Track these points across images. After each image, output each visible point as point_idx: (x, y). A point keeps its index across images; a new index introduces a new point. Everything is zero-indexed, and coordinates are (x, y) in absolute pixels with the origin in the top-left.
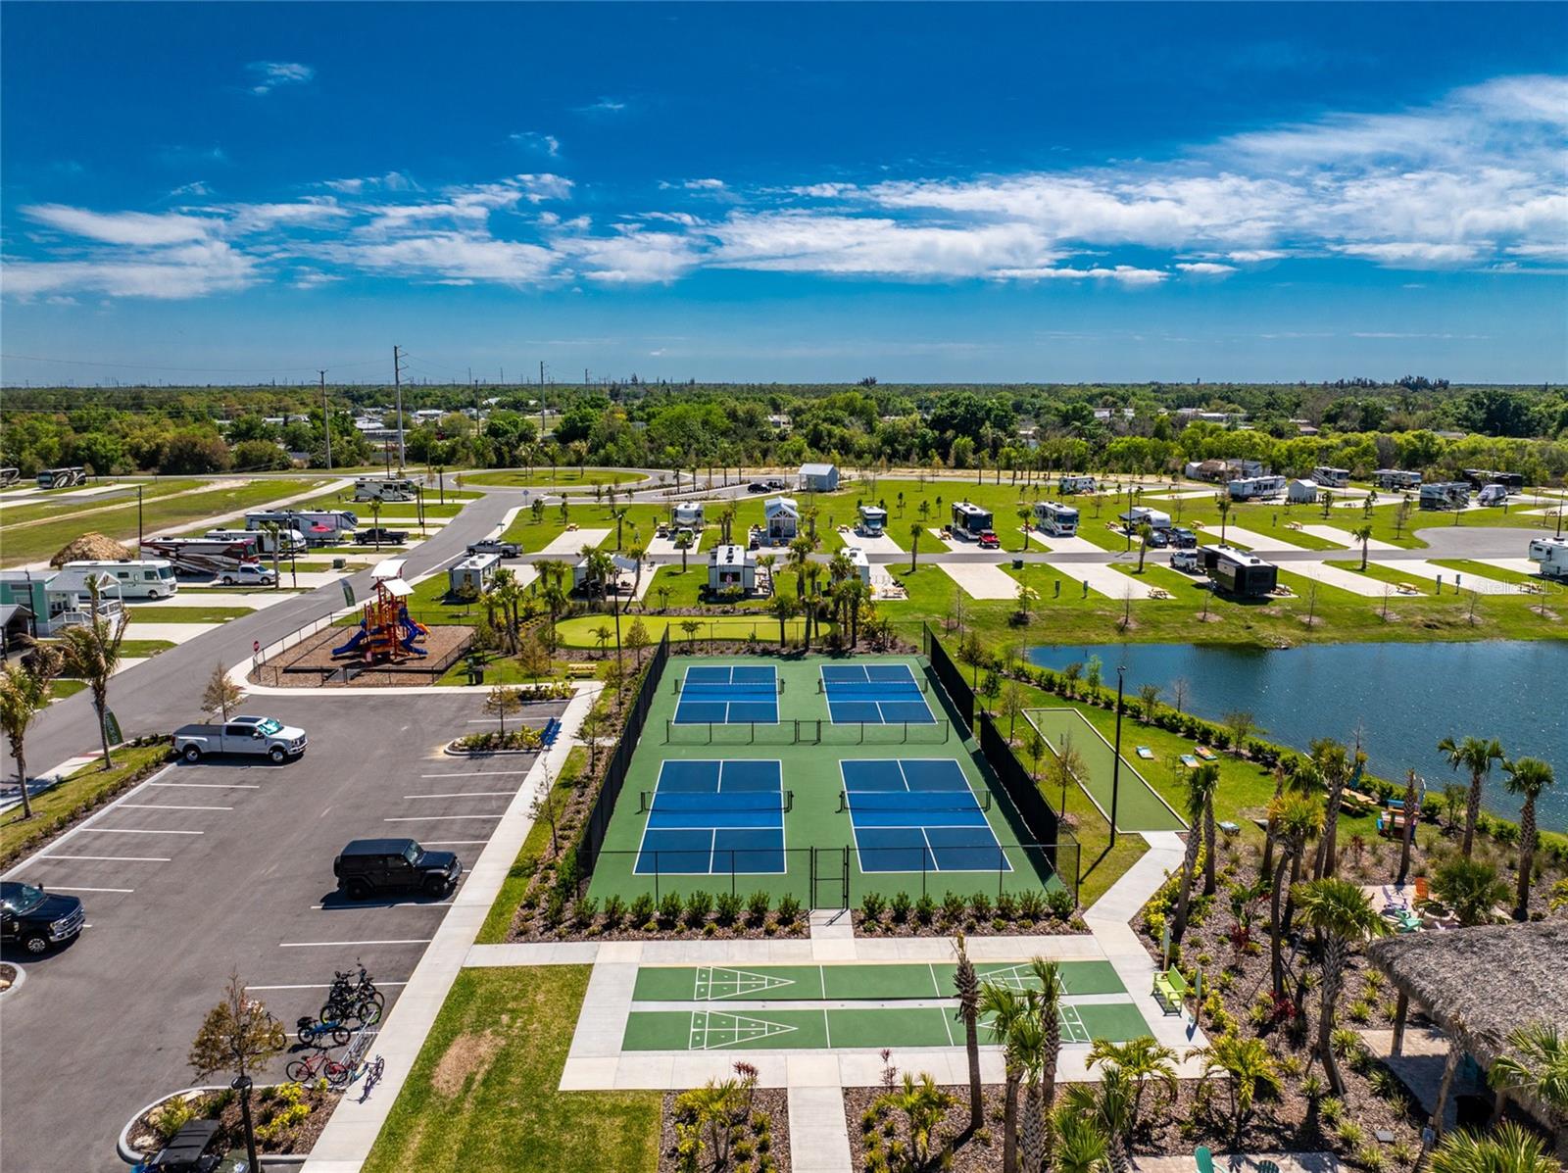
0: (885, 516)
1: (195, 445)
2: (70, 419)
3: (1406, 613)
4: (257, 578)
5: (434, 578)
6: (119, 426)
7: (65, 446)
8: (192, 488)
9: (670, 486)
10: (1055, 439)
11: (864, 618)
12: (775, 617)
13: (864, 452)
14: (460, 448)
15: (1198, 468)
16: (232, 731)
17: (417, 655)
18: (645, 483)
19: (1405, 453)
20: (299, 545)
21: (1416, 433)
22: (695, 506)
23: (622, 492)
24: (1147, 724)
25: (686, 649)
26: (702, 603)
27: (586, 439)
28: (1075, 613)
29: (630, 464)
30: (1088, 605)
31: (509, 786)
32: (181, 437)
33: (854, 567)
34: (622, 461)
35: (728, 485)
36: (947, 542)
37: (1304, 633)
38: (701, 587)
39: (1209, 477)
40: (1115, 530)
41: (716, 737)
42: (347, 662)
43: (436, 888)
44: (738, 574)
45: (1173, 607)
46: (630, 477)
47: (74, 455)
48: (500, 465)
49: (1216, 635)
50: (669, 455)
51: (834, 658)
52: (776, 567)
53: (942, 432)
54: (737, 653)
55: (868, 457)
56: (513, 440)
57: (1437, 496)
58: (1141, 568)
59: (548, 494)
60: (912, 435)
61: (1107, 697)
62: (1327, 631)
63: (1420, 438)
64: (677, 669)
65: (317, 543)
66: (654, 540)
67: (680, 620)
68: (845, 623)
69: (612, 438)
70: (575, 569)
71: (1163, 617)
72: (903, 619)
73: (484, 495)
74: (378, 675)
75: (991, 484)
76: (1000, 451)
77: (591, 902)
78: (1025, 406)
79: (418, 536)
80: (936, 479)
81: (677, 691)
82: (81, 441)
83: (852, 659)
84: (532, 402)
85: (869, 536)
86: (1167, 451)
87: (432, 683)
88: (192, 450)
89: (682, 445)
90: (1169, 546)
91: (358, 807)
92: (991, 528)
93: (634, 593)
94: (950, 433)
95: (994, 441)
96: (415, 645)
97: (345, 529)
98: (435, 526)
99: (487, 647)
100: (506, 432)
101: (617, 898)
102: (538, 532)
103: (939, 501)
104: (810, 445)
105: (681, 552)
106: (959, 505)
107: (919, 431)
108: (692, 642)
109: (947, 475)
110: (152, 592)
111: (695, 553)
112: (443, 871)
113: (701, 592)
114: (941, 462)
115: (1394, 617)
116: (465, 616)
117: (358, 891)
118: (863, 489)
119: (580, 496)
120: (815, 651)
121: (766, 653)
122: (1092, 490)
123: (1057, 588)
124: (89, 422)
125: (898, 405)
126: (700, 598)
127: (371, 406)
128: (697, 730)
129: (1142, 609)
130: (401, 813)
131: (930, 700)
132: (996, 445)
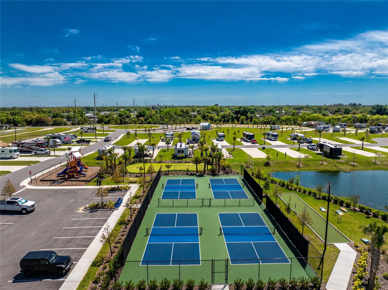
0: (224, 135)
1: (41, 119)
2: (10, 113)
3: (382, 161)
4: (44, 152)
5: (96, 152)
6: (23, 114)
7: (7, 119)
8: (38, 130)
9: (165, 129)
10: (267, 117)
11: (222, 164)
12: (194, 163)
13: (217, 120)
14: (111, 120)
15: (306, 124)
16: (9, 203)
17: (83, 176)
18: (159, 128)
19: (359, 120)
20: (59, 143)
21: (362, 114)
22: (171, 133)
23: (152, 130)
24: (319, 199)
25: (167, 174)
26: (173, 159)
27: (144, 117)
28: (284, 162)
29: (155, 123)
30: (287, 159)
31: (101, 224)
32: (37, 117)
33: (218, 149)
34: (153, 123)
35: (181, 128)
36: (242, 142)
37: (353, 168)
38: (173, 155)
39: (310, 126)
40: (288, 139)
41: (175, 204)
42: (61, 178)
43: (60, 272)
44: (183, 151)
45: (312, 160)
46: (155, 127)
47: (9, 121)
48: (121, 124)
49: (326, 168)
50: (166, 121)
51: (213, 176)
52: (194, 149)
53: (237, 115)
54: (183, 175)
55: (218, 122)
56: (125, 117)
57: (374, 130)
58: (299, 149)
59: (133, 131)
60: (229, 116)
61: (304, 189)
62: (359, 167)
63: (363, 115)
64: (164, 180)
65: (65, 143)
66: (160, 142)
67: (165, 164)
68: (216, 165)
69: (151, 117)
70: (135, 149)
71: (310, 163)
72: (233, 164)
73: (115, 131)
74: (69, 182)
75: (251, 128)
76: (253, 120)
77: (120, 282)
78: (257, 110)
79: (94, 141)
80: (236, 127)
81: (163, 188)
82: (11, 118)
83: (219, 177)
84: (132, 110)
85: (220, 141)
86: (297, 119)
87: (86, 185)
88: (41, 120)
89: (169, 119)
90: (305, 143)
91: (45, 232)
92: (254, 138)
93: (152, 157)
94: (239, 115)
95: (251, 117)
96: (83, 173)
97: (74, 139)
98: (100, 139)
99: (106, 173)
100: (123, 115)
101: (131, 281)
102: (128, 140)
103: (239, 131)
104: (202, 119)
105: (167, 145)
106: (245, 132)
107: (231, 115)
108: (169, 171)
109: (239, 126)
110: (11, 156)
111: (171, 145)
112: (63, 266)
113: (173, 156)
114: (237, 122)
115: (378, 163)
116: (101, 163)
117: (28, 274)
118: (217, 129)
119: (141, 131)
120: (207, 174)
121: (192, 175)
122: (279, 129)
123: (277, 155)
124: (15, 113)
125: (224, 109)
126: (172, 158)
127: (92, 111)
128: (168, 201)
129: (303, 161)
130: (59, 235)
131: (245, 190)
132: (251, 118)
